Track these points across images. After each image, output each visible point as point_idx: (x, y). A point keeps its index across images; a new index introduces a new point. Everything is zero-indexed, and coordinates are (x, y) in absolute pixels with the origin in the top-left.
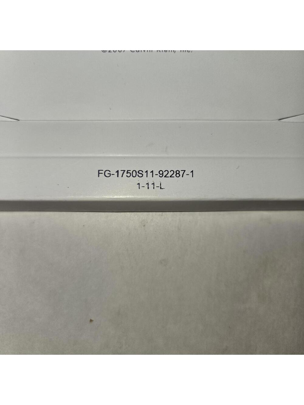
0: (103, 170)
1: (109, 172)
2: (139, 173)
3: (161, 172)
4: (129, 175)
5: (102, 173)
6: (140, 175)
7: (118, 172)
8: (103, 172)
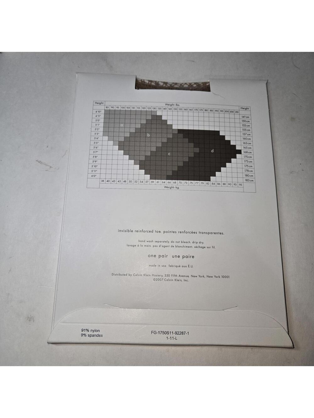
1: (155, 332)
2: (167, 333)
3: (176, 332)
4: (163, 333)
6: (168, 334)
7: (159, 332)
8: (153, 332)
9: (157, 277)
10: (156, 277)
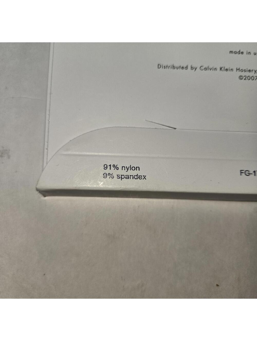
0: (243, 170)
1: (247, 172)
5: (243, 173)
9: (247, 74)
10: (243, 74)
